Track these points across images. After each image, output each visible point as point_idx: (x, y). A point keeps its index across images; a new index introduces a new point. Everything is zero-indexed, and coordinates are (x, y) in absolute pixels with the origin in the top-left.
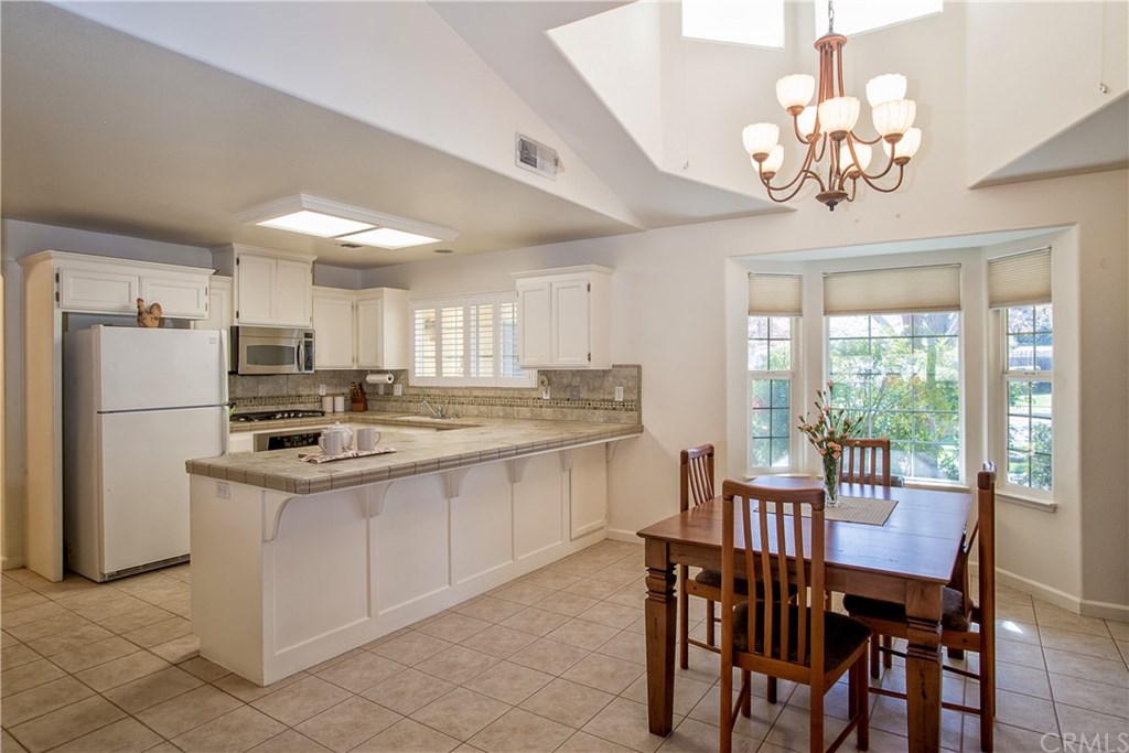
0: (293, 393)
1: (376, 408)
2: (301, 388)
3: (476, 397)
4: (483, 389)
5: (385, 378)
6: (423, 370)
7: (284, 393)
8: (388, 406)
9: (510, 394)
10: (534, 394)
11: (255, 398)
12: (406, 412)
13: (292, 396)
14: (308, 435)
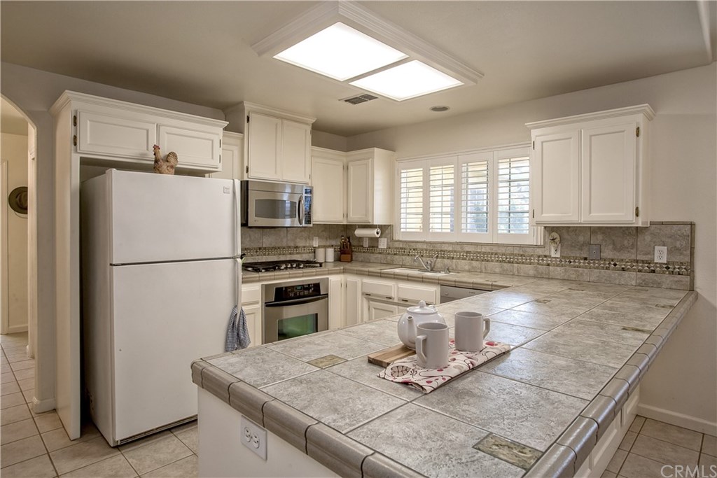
0: (292, 244)
1: (360, 260)
2: (298, 240)
3: (467, 252)
4: (476, 244)
5: (373, 233)
6: (409, 225)
7: (284, 245)
8: (373, 257)
9: (509, 250)
10: (540, 252)
11: (260, 249)
12: (391, 264)
13: (290, 247)
14: (309, 285)
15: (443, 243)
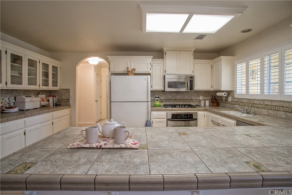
1: (222, 106)
2: (193, 97)
5: (223, 94)
6: (240, 91)
7: (186, 98)
8: (226, 105)
13: (189, 99)
14: (187, 114)
15: (255, 100)
